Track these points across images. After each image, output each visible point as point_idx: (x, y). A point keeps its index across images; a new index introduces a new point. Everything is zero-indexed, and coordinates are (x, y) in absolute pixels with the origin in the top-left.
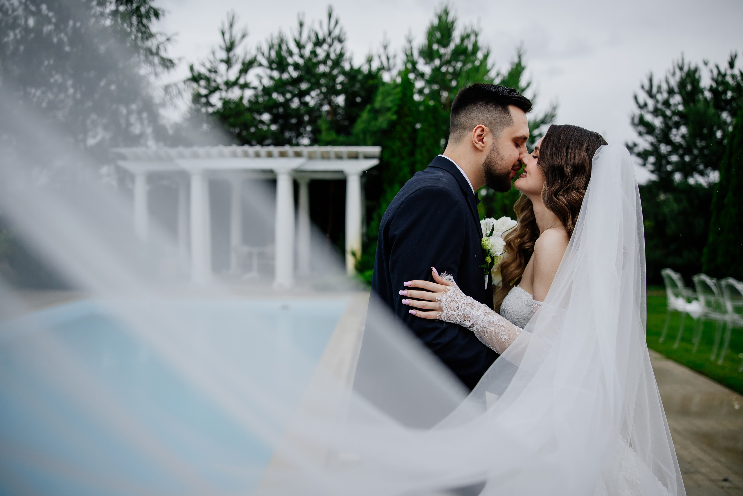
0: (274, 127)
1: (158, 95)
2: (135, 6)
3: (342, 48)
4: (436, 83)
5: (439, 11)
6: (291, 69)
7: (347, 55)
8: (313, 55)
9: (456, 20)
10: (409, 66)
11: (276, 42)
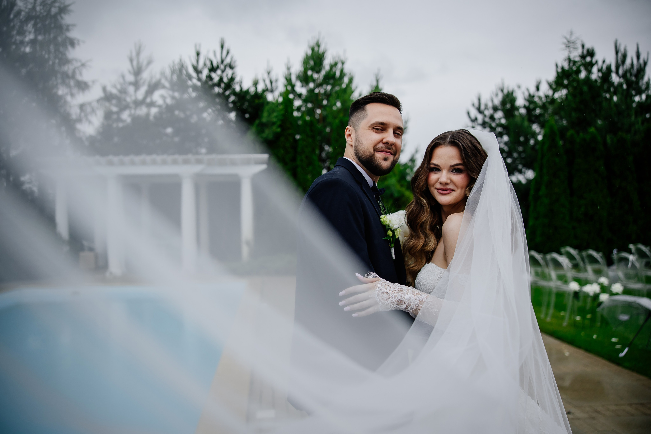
0: (177, 139)
1: (75, 112)
2: (52, 36)
3: (233, 74)
4: (311, 102)
5: (313, 43)
6: (190, 90)
7: (237, 79)
8: (209, 79)
9: (326, 51)
10: (289, 88)
11: (177, 67)
